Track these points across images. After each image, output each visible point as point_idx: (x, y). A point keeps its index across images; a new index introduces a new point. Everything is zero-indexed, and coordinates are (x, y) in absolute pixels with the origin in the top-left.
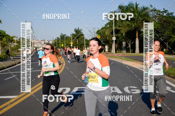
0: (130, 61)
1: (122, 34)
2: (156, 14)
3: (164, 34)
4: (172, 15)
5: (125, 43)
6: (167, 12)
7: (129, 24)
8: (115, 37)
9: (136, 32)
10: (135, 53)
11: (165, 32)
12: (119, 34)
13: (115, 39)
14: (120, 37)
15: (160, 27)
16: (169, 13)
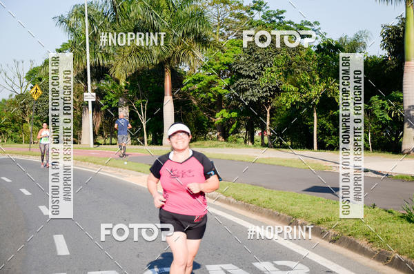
1: (118, 81)
2: (228, 16)
3: (256, 79)
4: (280, 18)
5: (128, 111)
6: (264, 8)
7: (140, 48)
8: (93, 91)
9: (164, 74)
10: (161, 144)
11: (259, 74)
12: (108, 82)
13: (94, 100)
14: (111, 92)
15: (242, 59)
16: (272, 13)
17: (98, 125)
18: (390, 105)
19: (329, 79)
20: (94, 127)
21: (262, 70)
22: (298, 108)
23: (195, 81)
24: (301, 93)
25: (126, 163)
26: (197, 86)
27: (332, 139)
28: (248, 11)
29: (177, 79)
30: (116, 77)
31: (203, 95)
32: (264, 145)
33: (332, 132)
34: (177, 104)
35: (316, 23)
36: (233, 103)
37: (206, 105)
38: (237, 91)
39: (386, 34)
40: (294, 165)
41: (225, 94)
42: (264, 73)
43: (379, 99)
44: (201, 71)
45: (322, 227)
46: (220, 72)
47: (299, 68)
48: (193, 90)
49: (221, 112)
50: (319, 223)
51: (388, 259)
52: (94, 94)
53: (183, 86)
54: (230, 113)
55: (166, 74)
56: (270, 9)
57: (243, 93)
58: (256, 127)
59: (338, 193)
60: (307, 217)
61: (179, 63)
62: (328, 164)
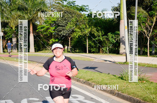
1: (12, 28)
2: (54, 3)
3: (65, 27)
4: (74, 4)
5: (16, 39)
6: (67, 0)
7: (20, 15)
8: (2, 32)
10: (29, 52)
11: (66, 25)
12: (8, 29)
13: (3, 35)
14: (9, 32)
15: (60, 19)
16: (71, 2)
17: (4, 45)
18: (115, 36)
19: (92, 27)
20: (3, 45)
21: (67, 23)
22: (81, 37)
23: (42, 28)
24: (82, 32)
25: (15, 59)
26: (42, 30)
27: (94, 49)
28: (61, 1)
29: (35, 27)
30: (11, 26)
31: (45, 33)
32: (68, 52)
33: (94, 47)
34: (35, 37)
35: (87, 6)
36: (56, 36)
37: (46, 37)
38: (58, 31)
39: (113, 10)
40: (79, 59)
41: (53, 32)
42: (68, 24)
43: (111, 34)
44: (44, 24)
45: (89, 82)
46: (51, 24)
47: (81, 23)
48: (41, 31)
49: (52, 40)
50: (88, 80)
51: (114, 93)
52: (3, 33)
53: (37, 30)
54: (55, 40)
55: (31, 25)
57: (60, 32)
58: (65, 45)
59: (95, 69)
60: (84, 78)
61: (35, 21)
62: (92, 59)
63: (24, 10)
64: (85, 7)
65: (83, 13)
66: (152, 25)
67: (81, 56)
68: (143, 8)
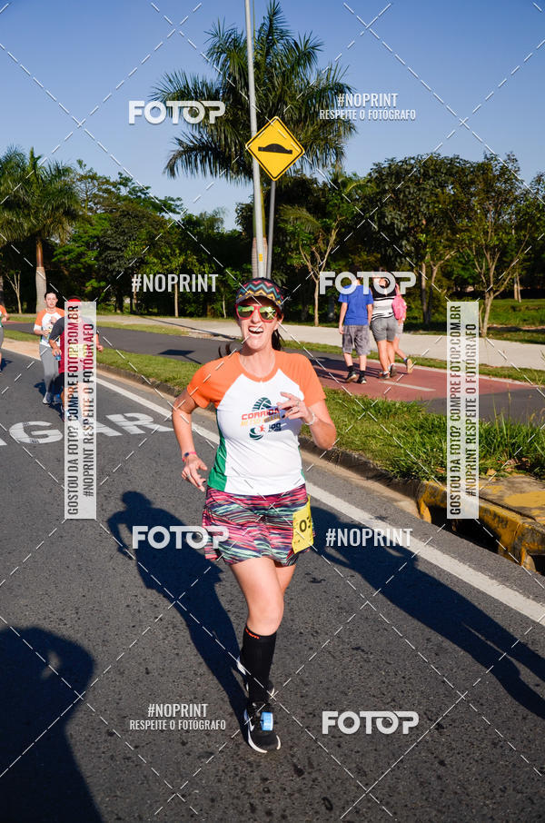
0: (22, 339)
2: (95, 191)
3: (122, 251)
4: (145, 194)
6: (130, 184)
7: (12, 220)
9: (35, 245)
10: (35, 312)
15: (109, 232)
16: (137, 189)
23: (65, 253)
24: (163, 265)
26: (67, 258)
27: (192, 306)
28: (115, 187)
29: (49, 250)
31: (74, 266)
34: (48, 274)
35: (178, 199)
36: (102, 273)
37: (76, 275)
38: (105, 262)
40: (155, 331)
41: (95, 264)
44: (71, 243)
46: (89, 244)
48: (64, 261)
49: (91, 282)
53: (54, 257)
54: (99, 282)
55: (38, 246)
56: (136, 185)
57: (111, 264)
59: (188, 356)
60: (157, 376)
61: (50, 235)
62: (186, 330)
63: (20, 208)
64: (172, 202)
65: (167, 216)
66: (326, 251)
67: (160, 323)
68: (309, 210)
